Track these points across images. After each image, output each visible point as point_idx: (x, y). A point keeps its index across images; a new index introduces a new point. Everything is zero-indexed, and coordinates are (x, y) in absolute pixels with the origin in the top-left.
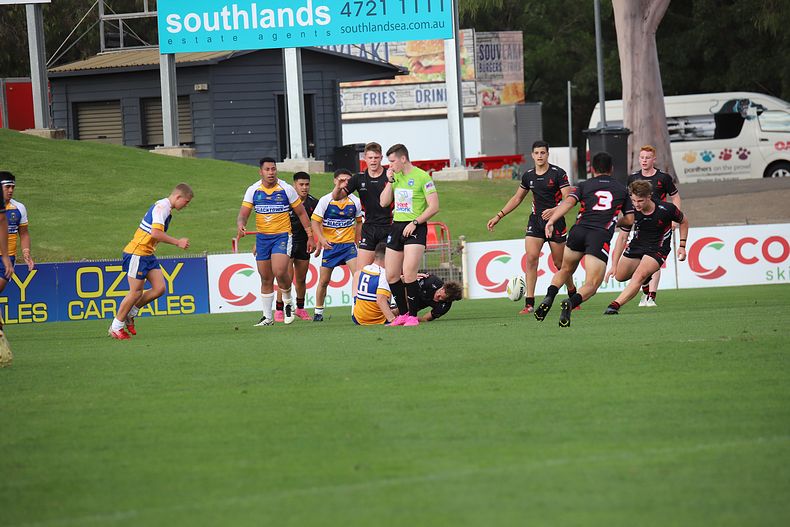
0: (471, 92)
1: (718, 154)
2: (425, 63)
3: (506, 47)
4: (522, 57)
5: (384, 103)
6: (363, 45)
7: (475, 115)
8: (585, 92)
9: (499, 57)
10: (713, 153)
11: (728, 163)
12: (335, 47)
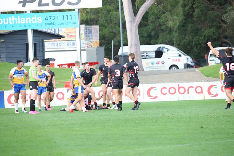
0: (84, 43)
1: (156, 63)
2: (70, 34)
3: (94, 30)
4: (99, 33)
5: (58, 46)
6: (51, 29)
7: (85, 50)
8: (117, 44)
9: (92, 33)
10: (154, 62)
11: (158, 65)
12: (43, 29)
